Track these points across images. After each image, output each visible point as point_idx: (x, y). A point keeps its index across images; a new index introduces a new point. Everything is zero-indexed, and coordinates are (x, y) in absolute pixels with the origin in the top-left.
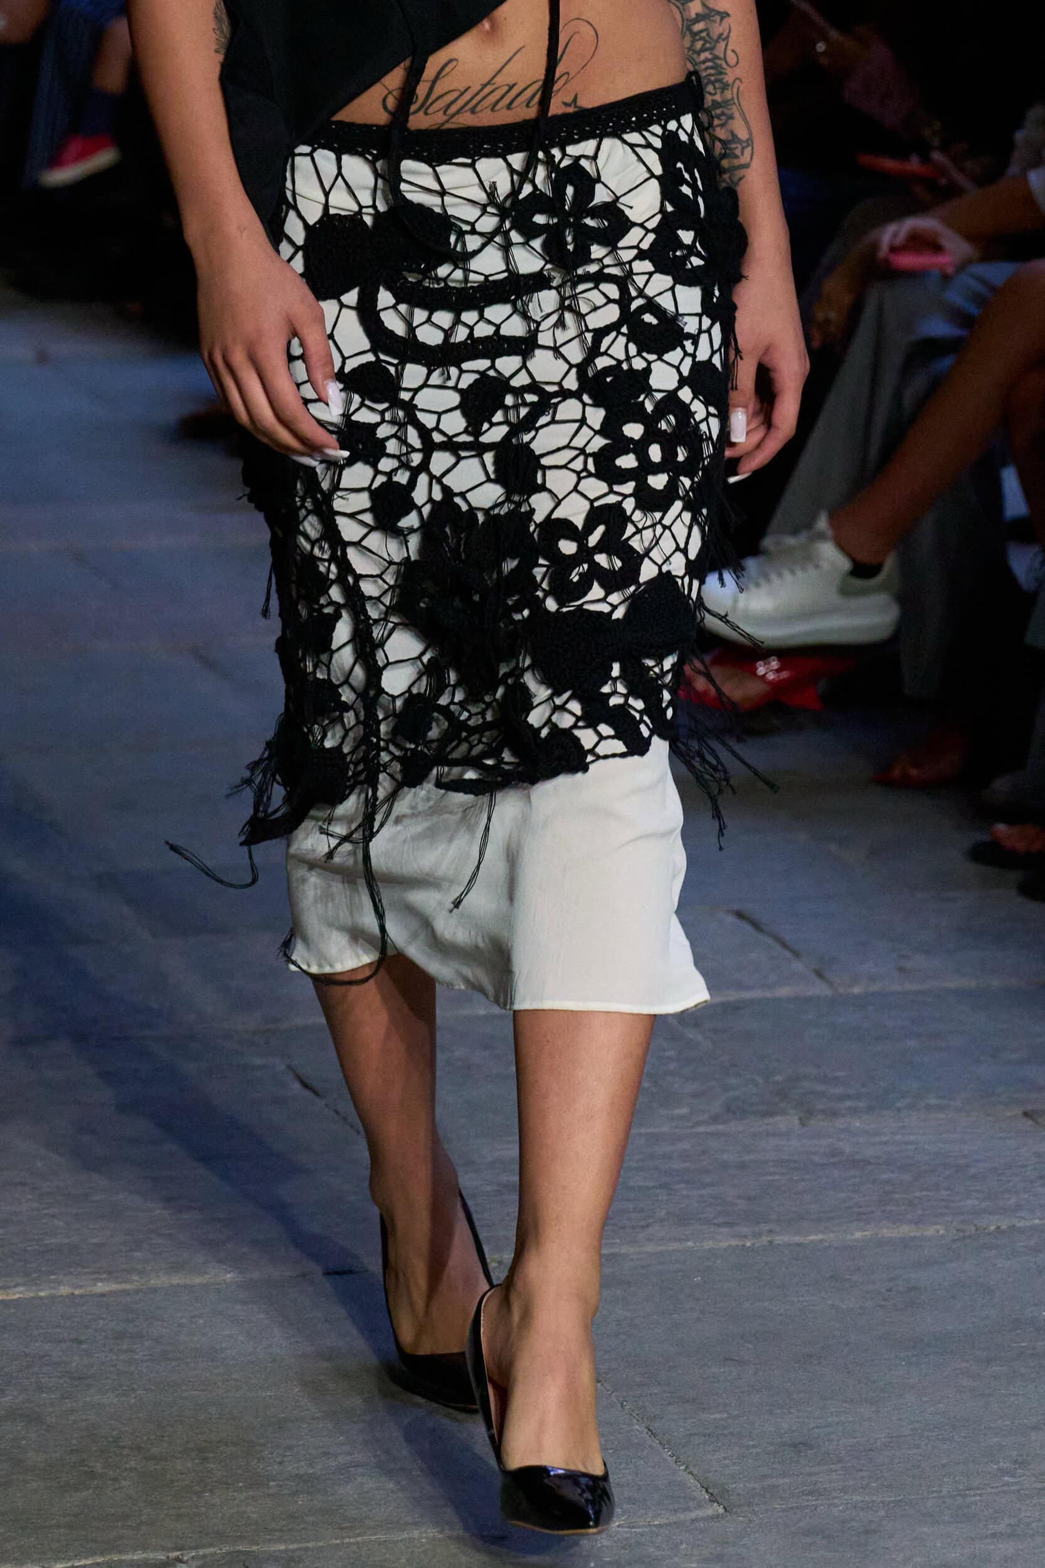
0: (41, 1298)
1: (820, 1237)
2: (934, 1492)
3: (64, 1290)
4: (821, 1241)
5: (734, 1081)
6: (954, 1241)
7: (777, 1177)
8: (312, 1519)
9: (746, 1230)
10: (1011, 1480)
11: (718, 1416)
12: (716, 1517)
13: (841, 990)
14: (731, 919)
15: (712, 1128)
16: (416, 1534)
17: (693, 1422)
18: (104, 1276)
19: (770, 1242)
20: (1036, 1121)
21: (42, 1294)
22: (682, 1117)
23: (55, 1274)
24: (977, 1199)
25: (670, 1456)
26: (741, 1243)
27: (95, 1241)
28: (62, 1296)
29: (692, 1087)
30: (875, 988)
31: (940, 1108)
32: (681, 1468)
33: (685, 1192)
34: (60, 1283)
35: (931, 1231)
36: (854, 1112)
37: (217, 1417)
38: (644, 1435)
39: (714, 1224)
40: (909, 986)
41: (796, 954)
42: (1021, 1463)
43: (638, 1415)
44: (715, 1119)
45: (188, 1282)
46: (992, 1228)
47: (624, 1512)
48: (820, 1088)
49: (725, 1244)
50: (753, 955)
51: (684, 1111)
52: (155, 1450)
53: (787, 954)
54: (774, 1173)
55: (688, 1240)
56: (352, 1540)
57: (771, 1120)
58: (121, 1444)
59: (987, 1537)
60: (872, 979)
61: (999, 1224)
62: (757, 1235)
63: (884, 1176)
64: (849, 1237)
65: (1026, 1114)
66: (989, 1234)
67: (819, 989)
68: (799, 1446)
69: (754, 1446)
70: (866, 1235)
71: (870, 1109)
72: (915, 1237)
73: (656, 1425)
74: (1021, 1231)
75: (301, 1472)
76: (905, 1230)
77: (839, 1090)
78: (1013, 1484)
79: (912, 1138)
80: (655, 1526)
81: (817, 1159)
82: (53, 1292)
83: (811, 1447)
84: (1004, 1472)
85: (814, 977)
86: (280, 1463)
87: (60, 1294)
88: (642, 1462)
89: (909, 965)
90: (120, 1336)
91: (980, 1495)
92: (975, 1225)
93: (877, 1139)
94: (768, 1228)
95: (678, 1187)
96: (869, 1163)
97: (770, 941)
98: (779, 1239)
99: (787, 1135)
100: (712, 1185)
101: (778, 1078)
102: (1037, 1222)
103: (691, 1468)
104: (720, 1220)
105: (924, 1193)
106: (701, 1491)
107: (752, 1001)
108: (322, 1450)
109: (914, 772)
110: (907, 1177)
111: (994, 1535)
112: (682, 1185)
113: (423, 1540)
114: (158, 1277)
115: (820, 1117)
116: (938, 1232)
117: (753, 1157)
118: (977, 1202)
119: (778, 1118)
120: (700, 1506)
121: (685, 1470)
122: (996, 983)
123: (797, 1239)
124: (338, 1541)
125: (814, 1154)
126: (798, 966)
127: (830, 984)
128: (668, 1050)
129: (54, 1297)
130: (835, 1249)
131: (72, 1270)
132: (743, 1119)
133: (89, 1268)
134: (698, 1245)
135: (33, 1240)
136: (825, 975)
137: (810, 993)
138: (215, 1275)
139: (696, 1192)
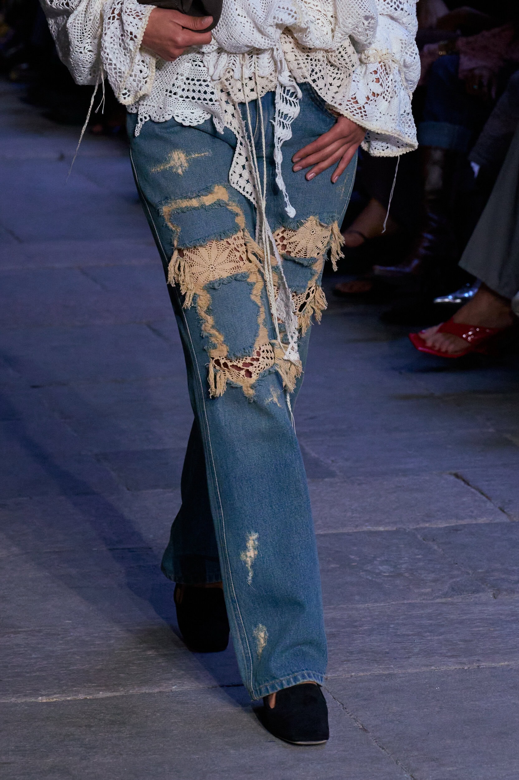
0: (69, 701)
1: (506, 663)
3: (81, 697)
4: (508, 665)
5: (456, 572)
9: (465, 660)
11: (451, 769)
13: (516, 519)
14: (451, 478)
15: (444, 600)
17: (437, 772)
18: (104, 688)
19: (478, 666)
21: (69, 699)
22: (425, 594)
23: (75, 687)
26: (461, 667)
27: (98, 668)
28: (80, 700)
29: (433, 576)
33: (429, 638)
34: (78, 692)
41: (489, 498)
43: (405, 768)
44: (445, 595)
45: (151, 691)
48: (503, 576)
49: (454, 668)
50: (465, 499)
51: (429, 590)
53: (484, 498)
54: (479, 626)
55: (431, 666)
57: (477, 595)
62: (471, 663)
67: (503, 518)
73: (416, 774)
77: (515, 578)
81: (503, 617)
82: (75, 697)
85: (500, 512)
87: (78, 698)
90: (113, 723)
94: (476, 658)
95: (426, 634)
97: (473, 490)
98: (483, 664)
99: (486, 604)
100: (444, 633)
101: (480, 571)
104: (449, 654)
107: (464, 526)
112: (428, 634)
114: (135, 689)
115: (505, 593)
117: (468, 616)
119: (481, 594)
123: (494, 665)
125: (501, 614)
126: (490, 505)
127: (509, 516)
128: (418, 555)
129: (75, 700)
130: (515, 670)
131: (85, 684)
132: (461, 594)
133: (95, 683)
134: (438, 668)
135: (64, 667)
136: (505, 510)
137: (497, 521)
138: (166, 687)
139: (436, 638)
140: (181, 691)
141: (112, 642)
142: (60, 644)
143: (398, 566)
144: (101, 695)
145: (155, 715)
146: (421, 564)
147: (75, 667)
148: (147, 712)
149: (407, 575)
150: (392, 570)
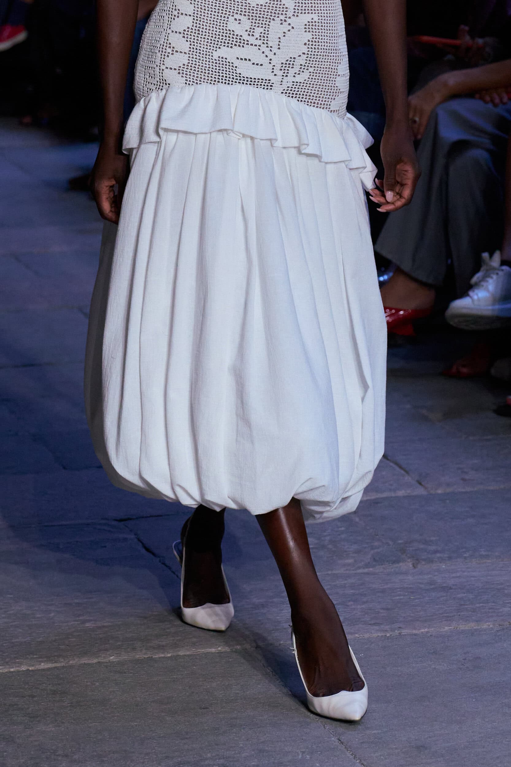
0: (12, 672)
1: (426, 630)
3: (24, 668)
4: (427, 632)
5: (376, 544)
6: (498, 631)
7: (402, 597)
9: (387, 627)
11: (375, 732)
13: (432, 492)
15: (366, 570)
17: (362, 735)
18: (46, 659)
19: (400, 633)
21: (12, 670)
22: (349, 565)
23: (17, 659)
25: (351, 755)
26: (383, 634)
27: (39, 640)
28: (23, 671)
29: (355, 547)
30: (449, 490)
31: (487, 557)
32: (357, 761)
33: (353, 607)
34: (21, 664)
35: (485, 626)
36: (442, 560)
37: (108, 737)
38: (337, 744)
39: (370, 624)
40: (468, 489)
41: (407, 472)
43: (332, 732)
44: (367, 566)
45: (90, 662)
48: (422, 546)
49: (376, 635)
50: (384, 473)
51: (350, 561)
52: (76, 757)
53: (403, 472)
54: (400, 595)
55: (355, 633)
57: (397, 565)
58: (57, 754)
60: (448, 485)
62: (393, 630)
63: (459, 596)
64: (442, 630)
67: (420, 491)
68: (421, 748)
69: (396, 749)
70: (450, 629)
71: (450, 558)
73: (343, 738)
76: (472, 625)
77: (433, 548)
79: (474, 574)
81: (422, 586)
82: (17, 668)
83: (426, 749)
85: (418, 485)
86: (143, 763)
87: (21, 670)
88: (336, 758)
89: (467, 477)
90: (54, 693)
92: (509, 622)
93: (454, 575)
94: (398, 626)
95: (350, 603)
96: (451, 588)
97: (391, 464)
98: (404, 632)
99: (406, 573)
100: (367, 602)
101: (400, 542)
103: (363, 762)
104: (373, 622)
105: (481, 605)
108: (164, 755)
109: (465, 370)
110: (471, 596)
112: (352, 603)
114: (74, 660)
115: (423, 563)
116: (489, 626)
117: (389, 586)
119: (401, 564)
121: (360, 762)
123: (415, 632)
125: (420, 583)
126: (407, 478)
127: (426, 488)
128: (341, 527)
129: (19, 671)
130: (435, 636)
131: (28, 656)
132: (382, 565)
133: (36, 655)
134: (361, 635)
135: (7, 640)
136: (423, 483)
137: (415, 493)
138: (104, 658)
139: (359, 607)
140: (118, 661)
141: (52, 615)
142: (3, 618)
143: (323, 538)
144: (43, 666)
145: (95, 684)
146: (343, 536)
147: (18, 640)
148: (87, 682)
149: (330, 546)
150: (316, 541)
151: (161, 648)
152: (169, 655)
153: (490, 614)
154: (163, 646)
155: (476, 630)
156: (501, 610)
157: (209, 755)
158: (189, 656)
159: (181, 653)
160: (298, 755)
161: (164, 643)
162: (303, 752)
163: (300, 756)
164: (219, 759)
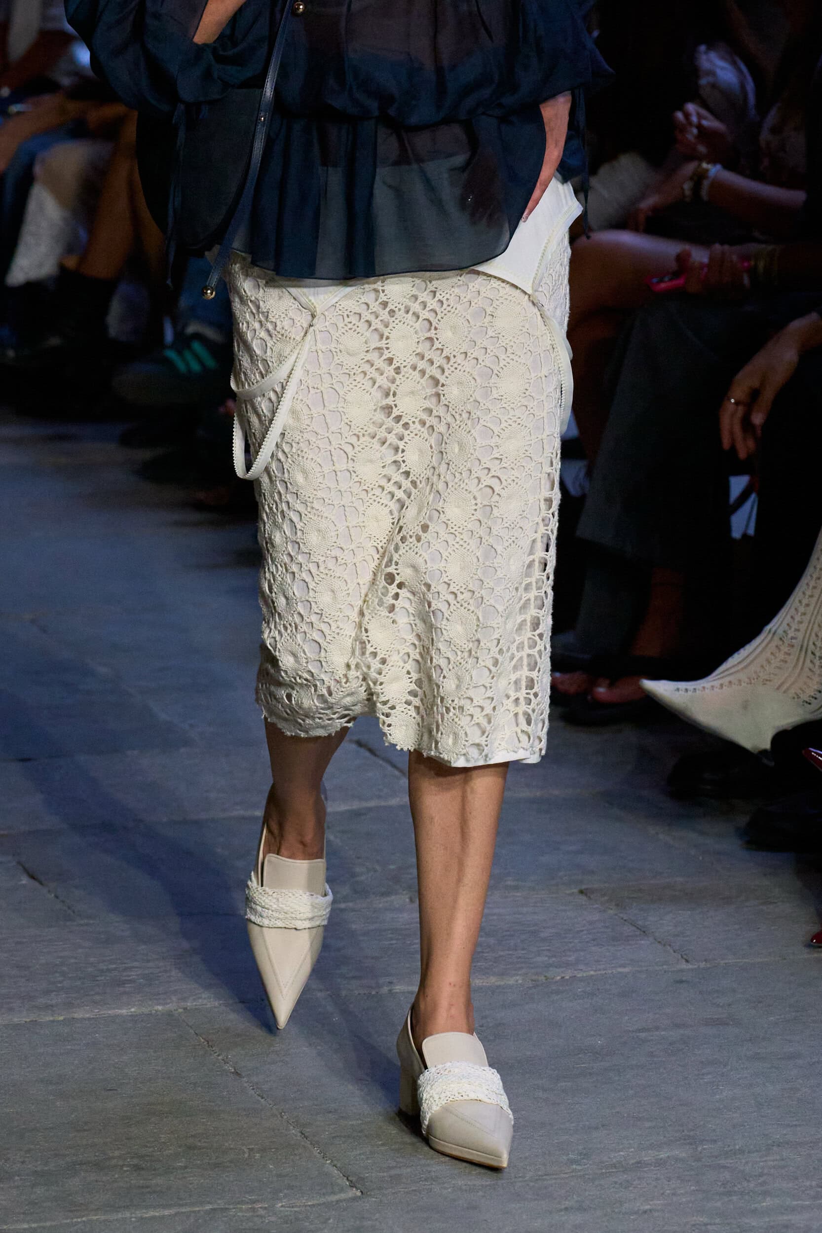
2: (520, 1177)
5: (358, 869)
6: (529, 988)
8: (49, 1204)
9: (372, 982)
10: (579, 1168)
11: (354, 1122)
12: (355, 1199)
14: (354, 746)
15: (343, 905)
16: (128, 1215)
17: (335, 1128)
19: (390, 991)
20: (590, 898)
24: (546, 956)
25: (319, 1153)
26: (367, 992)
31: (516, 888)
32: (328, 1162)
35: (511, 981)
38: (299, 1137)
39: (348, 978)
42: (585, 1155)
43: (293, 1122)
44: (345, 899)
46: (559, 978)
47: (285, 1196)
49: (357, 993)
50: (370, 774)
53: (397, 773)
54: (391, 939)
55: (327, 990)
56: (79, 1220)
57: (387, 899)
59: (561, 1210)
61: (563, 975)
62: (380, 986)
65: (581, 892)
66: (556, 982)
72: (500, 986)
73: (307, 1130)
74: (581, 980)
75: (39, 1169)
76: (493, 980)
78: (579, 1171)
79: (496, 911)
80: (309, 1206)
84: (572, 1162)
86: (23, 1162)
88: (298, 1158)
91: (556, 1179)
92: (545, 976)
94: (388, 980)
97: (381, 762)
98: (397, 988)
99: (400, 910)
101: (392, 867)
102: (592, 973)
103: (335, 1162)
104: (351, 975)
105: (507, 952)
106: (343, 1179)
107: (370, 809)
108: (54, 1152)
110: (492, 941)
111: (566, 1209)
113: (133, 1219)
116: (517, 981)
117: (375, 926)
118: (546, 958)
119: (393, 897)
120: (342, 1190)
121: (330, 1164)
122: (556, 792)
124: (68, 1221)
132: (366, 898)
134: (335, 993)
151: (49, 1007)
152: (61, 1018)
153: (518, 966)
154: (52, 1006)
155: (498, 987)
156: (535, 960)
157: (117, 1153)
158: (89, 1019)
159: (79, 1014)
160: (244, 1153)
161: (54, 1002)
162: (251, 1150)
163: (246, 1155)
164: (132, 1158)
